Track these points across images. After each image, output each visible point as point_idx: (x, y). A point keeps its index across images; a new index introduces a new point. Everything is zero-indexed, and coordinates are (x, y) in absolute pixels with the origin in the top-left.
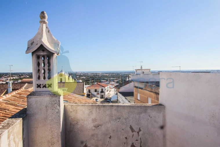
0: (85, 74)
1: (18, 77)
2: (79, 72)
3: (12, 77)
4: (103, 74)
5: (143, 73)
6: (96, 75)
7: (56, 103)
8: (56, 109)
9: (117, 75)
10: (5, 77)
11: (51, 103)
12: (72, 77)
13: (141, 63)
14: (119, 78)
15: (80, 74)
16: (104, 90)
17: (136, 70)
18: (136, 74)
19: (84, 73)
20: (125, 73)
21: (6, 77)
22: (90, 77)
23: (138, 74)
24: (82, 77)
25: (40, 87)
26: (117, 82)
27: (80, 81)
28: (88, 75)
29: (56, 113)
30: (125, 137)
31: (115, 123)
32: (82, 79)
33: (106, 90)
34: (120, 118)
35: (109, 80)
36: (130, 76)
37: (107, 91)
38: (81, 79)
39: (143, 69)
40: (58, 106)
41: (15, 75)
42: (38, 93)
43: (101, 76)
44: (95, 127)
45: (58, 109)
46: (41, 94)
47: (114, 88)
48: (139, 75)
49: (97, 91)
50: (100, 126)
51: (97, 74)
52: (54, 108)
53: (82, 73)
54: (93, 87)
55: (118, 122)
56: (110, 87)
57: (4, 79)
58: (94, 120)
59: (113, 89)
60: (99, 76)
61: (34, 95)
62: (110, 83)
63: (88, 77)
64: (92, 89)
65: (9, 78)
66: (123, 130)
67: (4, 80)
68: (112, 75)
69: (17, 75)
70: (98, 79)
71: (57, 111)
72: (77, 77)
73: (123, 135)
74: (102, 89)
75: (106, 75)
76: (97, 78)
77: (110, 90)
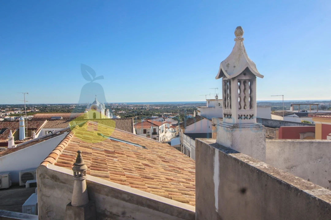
0: (125, 106)
1: (23, 111)
2: (115, 104)
3: (13, 110)
4: (152, 106)
5: (219, 105)
6: (142, 109)
7: (261, 138)
8: (261, 144)
9: (173, 108)
10: (3, 111)
11: (256, 137)
12: (110, 111)
13: (216, 89)
14: (176, 112)
15: (117, 107)
16: (157, 131)
17: (209, 101)
18: (209, 107)
19: (123, 105)
20: (185, 104)
21: (5, 111)
22: (132, 110)
23: (211, 107)
24: (121, 111)
25: (242, 119)
26: (175, 119)
27: (117, 117)
28: (129, 108)
29: (261, 149)
30: (329, 181)
31: (315, 163)
32: (120, 114)
33: (160, 131)
34: (322, 158)
35: (163, 116)
36: (199, 109)
37: (162, 132)
38: (118, 114)
39: (219, 98)
40: (264, 141)
41: (17, 109)
42: (242, 125)
43: (149, 110)
44: (288, 168)
45: (264, 145)
46: (245, 127)
47: (171, 127)
48: (213, 109)
49: (147, 132)
50: (294, 167)
51: (142, 106)
52: (260, 144)
53: (120, 105)
54: (141, 127)
55: (320, 162)
56: (165, 126)
57: (1, 114)
58: (286, 160)
59: (170, 129)
60: (146, 109)
61: (238, 128)
62: (164, 120)
63: (130, 111)
64: (140, 129)
65: (9, 113)
66: (326, 171)
67: (2, 116)
68: (165, 109)
69: (21, 108)
70: (144, 115)
71: (262, 146)
72: (113, 111)
73: (326, 178)
74: (155, 130)
75: (156, 108)
76: (143, 112)
77: (165, 130)
